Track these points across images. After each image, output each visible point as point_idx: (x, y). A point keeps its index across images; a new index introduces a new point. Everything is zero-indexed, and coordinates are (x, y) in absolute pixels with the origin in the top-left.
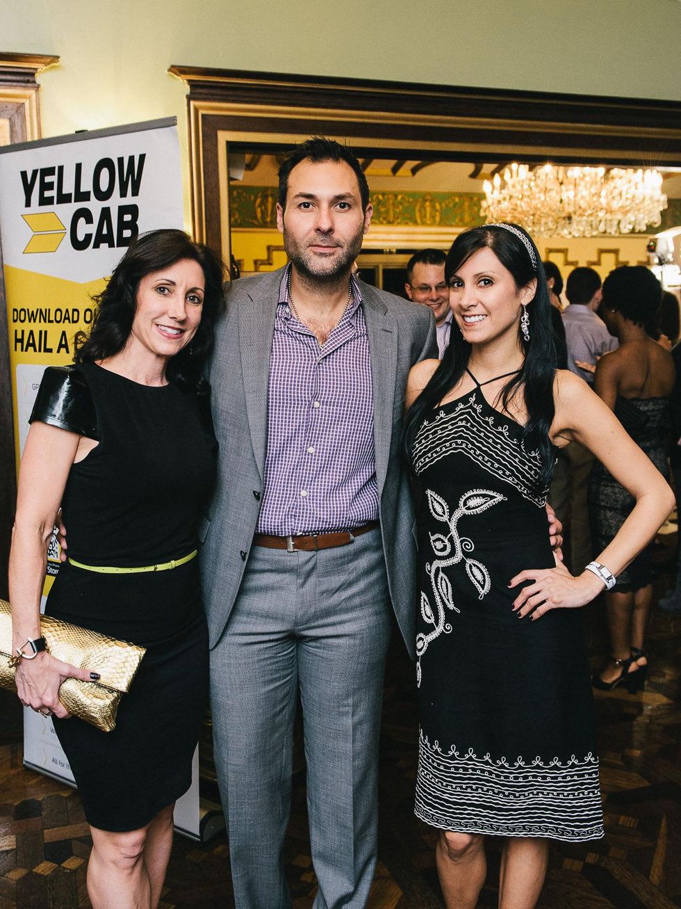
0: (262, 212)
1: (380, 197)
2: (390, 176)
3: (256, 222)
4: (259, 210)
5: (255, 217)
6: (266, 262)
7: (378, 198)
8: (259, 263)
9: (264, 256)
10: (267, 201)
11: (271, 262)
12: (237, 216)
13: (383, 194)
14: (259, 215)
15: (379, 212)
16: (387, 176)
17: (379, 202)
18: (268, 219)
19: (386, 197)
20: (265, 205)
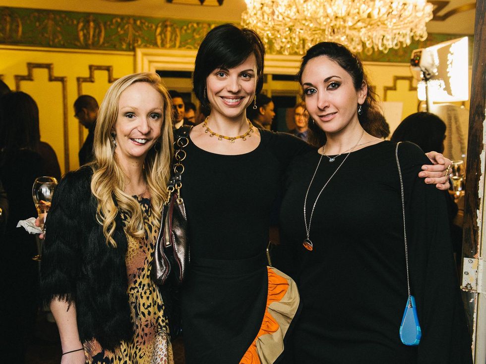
0: (84, 35)
1: (195, 25)
2: (198, 5)
3: (78, 44)
4: (81, 34)
5: (78, 39)
6: (88, 80)
7: (193, 26)
8: (81, 80)
9: (86, 74)
10: (89, 26)
11: (93, 80)
12: (60, 38)
13: (198, 24)
14: (82, 38)
15: (195, 39)
16: (195, 5)
17: (194, 30)
18: (90, 42)
19: (200, 26)
20: (86, 29)
